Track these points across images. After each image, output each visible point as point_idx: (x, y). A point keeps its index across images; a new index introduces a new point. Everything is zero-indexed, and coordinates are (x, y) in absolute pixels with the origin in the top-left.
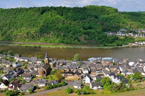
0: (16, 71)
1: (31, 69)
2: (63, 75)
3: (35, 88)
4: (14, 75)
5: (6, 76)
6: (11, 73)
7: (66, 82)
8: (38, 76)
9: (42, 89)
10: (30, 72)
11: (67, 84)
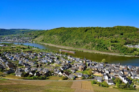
0: (68, 66)
1: (76, 65)
2: (93, 72)
3: (76, 77)
4: (66, 68)
5: (62, 68)
6: (65, 67)
7: (94, 77)
8: (79, 70)
9: (80, 79)
10: (75, 67)
11: (94, 78)
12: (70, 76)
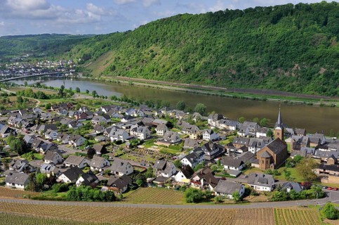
0: (209, 150)
1: (242, 148)
2: (317, 171)
3: (248, 192)
4: (204, 157)
5: (188, 157)
6: (198, 152)
7: (324, 190)
8: (257, 166)
9: (262, 197)
10: (240, 156)
11: (325, 195)
12: (222, 187)
